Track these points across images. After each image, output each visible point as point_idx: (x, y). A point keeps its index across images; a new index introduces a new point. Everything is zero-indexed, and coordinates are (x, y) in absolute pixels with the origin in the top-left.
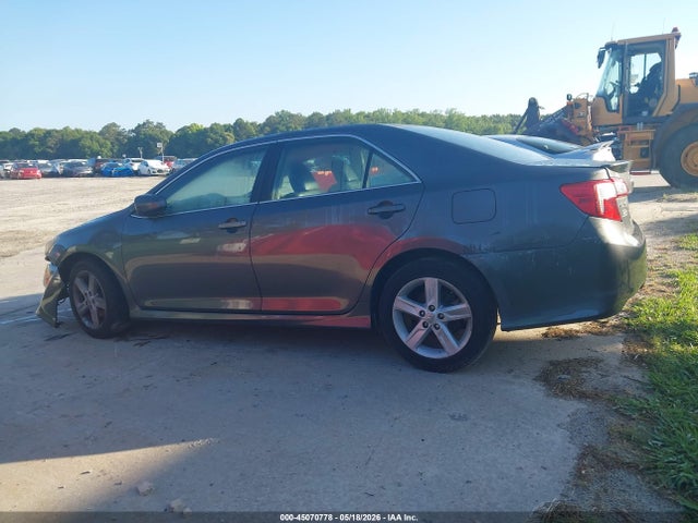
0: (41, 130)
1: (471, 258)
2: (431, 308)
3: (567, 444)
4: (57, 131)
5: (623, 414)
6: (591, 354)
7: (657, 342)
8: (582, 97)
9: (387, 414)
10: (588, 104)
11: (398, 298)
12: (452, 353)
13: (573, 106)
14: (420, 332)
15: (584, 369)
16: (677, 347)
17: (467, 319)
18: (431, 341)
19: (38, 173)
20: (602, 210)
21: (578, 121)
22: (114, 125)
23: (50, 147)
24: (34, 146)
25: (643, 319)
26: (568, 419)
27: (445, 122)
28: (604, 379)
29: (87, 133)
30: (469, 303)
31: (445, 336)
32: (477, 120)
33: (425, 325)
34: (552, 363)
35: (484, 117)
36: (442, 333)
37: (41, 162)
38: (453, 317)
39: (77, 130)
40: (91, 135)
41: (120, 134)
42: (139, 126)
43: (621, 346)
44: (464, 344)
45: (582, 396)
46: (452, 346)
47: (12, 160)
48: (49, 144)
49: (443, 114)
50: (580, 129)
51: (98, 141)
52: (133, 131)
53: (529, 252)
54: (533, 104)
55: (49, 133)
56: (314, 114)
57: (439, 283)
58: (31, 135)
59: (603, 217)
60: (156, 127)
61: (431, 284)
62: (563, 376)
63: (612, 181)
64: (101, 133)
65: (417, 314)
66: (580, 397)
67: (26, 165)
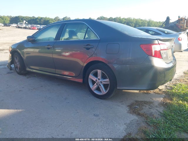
0: (40, 17)
1: (110, 65)
2: (99, 79)
3: (124, 131)
4: (44, 18)
5: (147, 124)
6: (151, 100)
7: (174, 99)
8: (183, 17)
9: (76, 110)
10: (185, 19)
11: (90, 75)
12: (104, 94)
13: (180, 20)
14: (95, 86)
15: (145, 105)
16: (181, 102)
17: (108, 84)
18: (98, 89)
19: (36, 28)
20: (153, 54)
21: (181, 25)
22: (58, 17)
23: (42, 22)
24: (38, 21)
25: (174, 91)
26: (129, 122)
27: (148, 22)
28: (150, 109)
29: (51, 19)
30: (109, 79)
31: (102, 88)
32: (157, 23)
33: (97, 84)
34: (136, 101)
35: (160, 22)
36: (101, 87)
37: (38, 25)
38: (105, 83)
39: (49, 18)
40: (52, 19)
41: (59, 19)
42: (64, 18)
43: (162, 99)
44: (107, 92)
45: (139, 114)
46: (104, 92)
47: (30, 24)
48: (42, 21)
49: (148, 20)
50: (181, 27)
51: (53, 21)
52: (62, 19)
53: (127, 65)
54: (168, 19)
55: (42, 18)
56: (110, 18)
57: (102, 72)
58: (37, 18)
59: (153, 56)
60: (68, 18)
61: (99, 72)
62: (136, 106)
63: (159, 44)
64: (54, 19)
65: (95, 81)
66: (138, 115)
67: (33, 26)
